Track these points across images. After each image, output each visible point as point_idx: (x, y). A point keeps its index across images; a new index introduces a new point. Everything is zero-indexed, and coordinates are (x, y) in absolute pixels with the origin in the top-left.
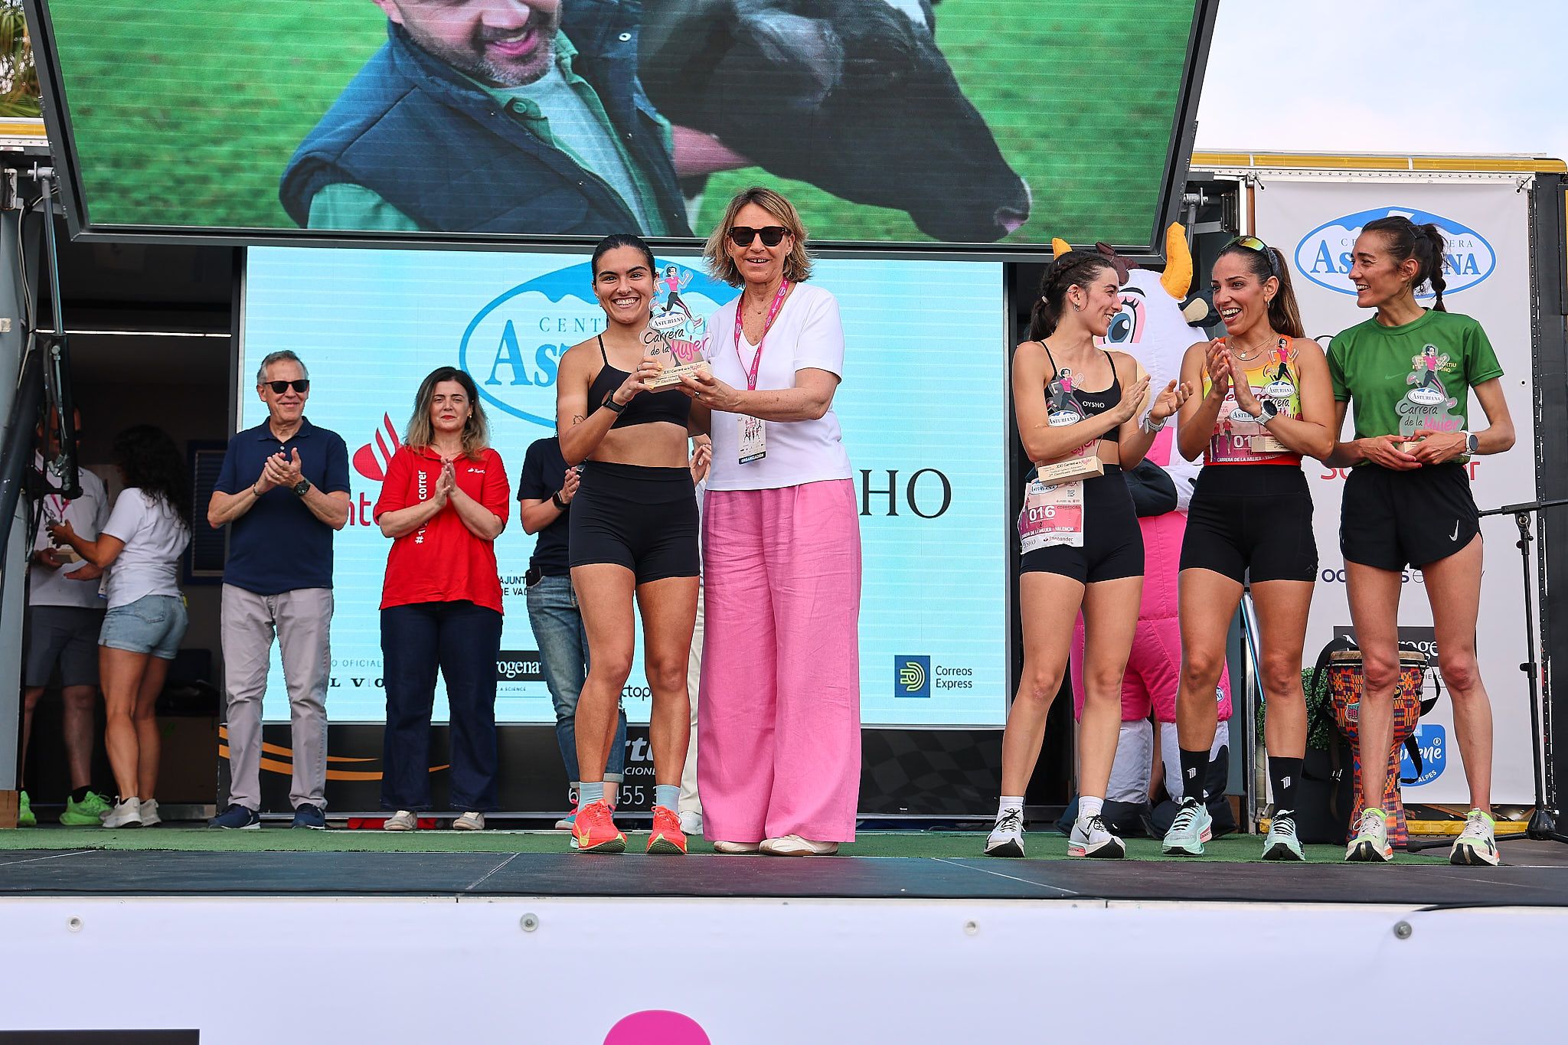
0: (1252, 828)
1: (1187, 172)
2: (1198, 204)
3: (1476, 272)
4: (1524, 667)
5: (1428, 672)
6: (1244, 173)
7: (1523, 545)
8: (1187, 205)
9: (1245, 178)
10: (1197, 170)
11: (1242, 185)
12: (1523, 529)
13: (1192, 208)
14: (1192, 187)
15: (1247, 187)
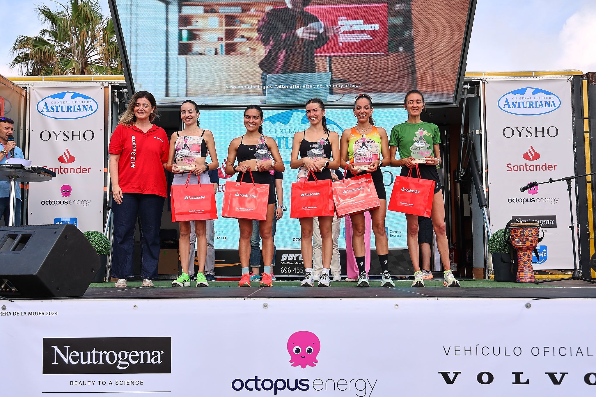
0: (487, 278)
1: (464, 79)
2: (467, 89)
3: (555, 106)
4: (570, 227)
5: (540, 229)
6: (482, 78)
7: (569, 189)
8: (464, 89)
9: (482, 80)
10: (467, 78)
11: (481, 82)
12: (569, 185)
13: (466, 90)
14: (466, 83)
15: (483, 83)
